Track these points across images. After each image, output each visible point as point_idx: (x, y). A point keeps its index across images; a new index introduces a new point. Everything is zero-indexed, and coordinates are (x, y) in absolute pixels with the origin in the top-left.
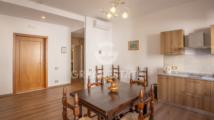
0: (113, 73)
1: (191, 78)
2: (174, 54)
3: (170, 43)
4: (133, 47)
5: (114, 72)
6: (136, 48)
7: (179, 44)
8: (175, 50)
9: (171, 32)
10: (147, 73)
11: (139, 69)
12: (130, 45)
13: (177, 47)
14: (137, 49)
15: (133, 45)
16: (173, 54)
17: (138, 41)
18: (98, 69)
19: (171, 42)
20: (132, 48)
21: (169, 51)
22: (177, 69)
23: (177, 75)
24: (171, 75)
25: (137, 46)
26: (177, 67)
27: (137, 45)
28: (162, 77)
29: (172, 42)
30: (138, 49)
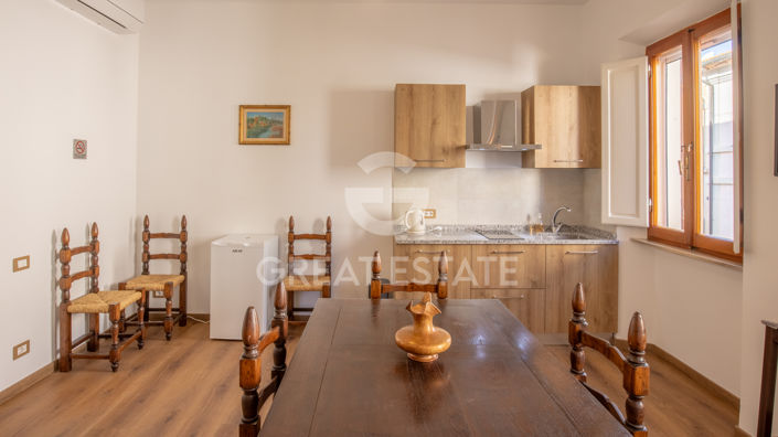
0: (148, 257)
1: (502, 242)
2: (441, 164)
3: (430, 125)
4: (265, 131)
5: (152, 251)
6: (281, 136)
7: (456, 131)
8: (445, 151)
9: (433, 88)
10: (329, 243)
11: (291, 228)
12: (250, 121)
13: (449, 141)
14: (283, 140)
15: (262, 124)
16: (437, 164)
17: (287, 107)
18: (72, 246)
19: (430, 122)
20: (256, 135)
21: (425, 155)
22: (434, 217)
23: (439, 238)
24: (423, 239)
25: (281, 130)
26: (434, 211)
27: (285, 126)
28: (413, 249)
29: (434, 123)
30: (287, 143)
